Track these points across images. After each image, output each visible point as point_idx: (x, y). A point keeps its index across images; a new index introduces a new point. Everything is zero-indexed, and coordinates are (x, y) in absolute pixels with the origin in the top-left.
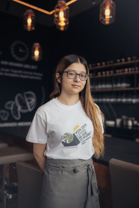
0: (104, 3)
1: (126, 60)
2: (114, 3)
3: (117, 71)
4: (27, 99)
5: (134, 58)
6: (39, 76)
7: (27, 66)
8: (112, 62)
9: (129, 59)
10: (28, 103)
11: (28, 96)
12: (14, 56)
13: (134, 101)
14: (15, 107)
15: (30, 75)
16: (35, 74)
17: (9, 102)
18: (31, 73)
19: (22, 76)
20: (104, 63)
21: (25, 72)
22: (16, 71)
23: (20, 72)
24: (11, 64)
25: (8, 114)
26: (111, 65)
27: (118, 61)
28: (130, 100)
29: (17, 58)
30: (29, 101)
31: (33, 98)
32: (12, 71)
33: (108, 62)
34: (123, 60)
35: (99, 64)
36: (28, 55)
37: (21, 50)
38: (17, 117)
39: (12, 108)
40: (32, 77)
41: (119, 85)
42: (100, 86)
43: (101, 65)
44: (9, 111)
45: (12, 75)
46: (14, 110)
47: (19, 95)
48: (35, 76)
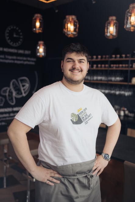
0: (109, 21)
1: (121, 57)
2: (117, 22)
3: (112, 65)
4: (21, 85)
5: (128, 55)
6: (32, 61)
7: (21, 52)
8: (107, 56)
9: (124, 56)
10: (22, 89)
11: (22, 81)
12: (9, 41)
13: (127, 94)
14: (11, 93)
15: (24, 61)
16: (29, 59)
17: (5, 88)
18: (25, 59)
19: (16, 62)
20: (99, 57)
21: (19, 58)
22: (10, 57)
23: (15, 57)
24: (6, 50)
25: (4, 100)
26: (107, 59)
27: (114, 56)
28: (123, 92)
29: (11, 44)
30: (23, 86)
31: (27, 83)
32: (7, 57)
33: (104, 56)
34: (118, 56)
35: (95, 57)
36: (21, 40)
37: (15, 36)
38: (13, 102)
39: (7, 94)
40: (25, 63)
41: (113, 79)
42: (95, 78)
43: (97, 58)
44: (5, 97)
45: (7, 61)
46: (9, 95)
47: (14, 80)
48: (29, 61)
